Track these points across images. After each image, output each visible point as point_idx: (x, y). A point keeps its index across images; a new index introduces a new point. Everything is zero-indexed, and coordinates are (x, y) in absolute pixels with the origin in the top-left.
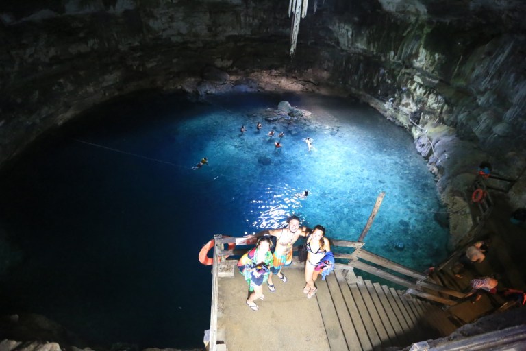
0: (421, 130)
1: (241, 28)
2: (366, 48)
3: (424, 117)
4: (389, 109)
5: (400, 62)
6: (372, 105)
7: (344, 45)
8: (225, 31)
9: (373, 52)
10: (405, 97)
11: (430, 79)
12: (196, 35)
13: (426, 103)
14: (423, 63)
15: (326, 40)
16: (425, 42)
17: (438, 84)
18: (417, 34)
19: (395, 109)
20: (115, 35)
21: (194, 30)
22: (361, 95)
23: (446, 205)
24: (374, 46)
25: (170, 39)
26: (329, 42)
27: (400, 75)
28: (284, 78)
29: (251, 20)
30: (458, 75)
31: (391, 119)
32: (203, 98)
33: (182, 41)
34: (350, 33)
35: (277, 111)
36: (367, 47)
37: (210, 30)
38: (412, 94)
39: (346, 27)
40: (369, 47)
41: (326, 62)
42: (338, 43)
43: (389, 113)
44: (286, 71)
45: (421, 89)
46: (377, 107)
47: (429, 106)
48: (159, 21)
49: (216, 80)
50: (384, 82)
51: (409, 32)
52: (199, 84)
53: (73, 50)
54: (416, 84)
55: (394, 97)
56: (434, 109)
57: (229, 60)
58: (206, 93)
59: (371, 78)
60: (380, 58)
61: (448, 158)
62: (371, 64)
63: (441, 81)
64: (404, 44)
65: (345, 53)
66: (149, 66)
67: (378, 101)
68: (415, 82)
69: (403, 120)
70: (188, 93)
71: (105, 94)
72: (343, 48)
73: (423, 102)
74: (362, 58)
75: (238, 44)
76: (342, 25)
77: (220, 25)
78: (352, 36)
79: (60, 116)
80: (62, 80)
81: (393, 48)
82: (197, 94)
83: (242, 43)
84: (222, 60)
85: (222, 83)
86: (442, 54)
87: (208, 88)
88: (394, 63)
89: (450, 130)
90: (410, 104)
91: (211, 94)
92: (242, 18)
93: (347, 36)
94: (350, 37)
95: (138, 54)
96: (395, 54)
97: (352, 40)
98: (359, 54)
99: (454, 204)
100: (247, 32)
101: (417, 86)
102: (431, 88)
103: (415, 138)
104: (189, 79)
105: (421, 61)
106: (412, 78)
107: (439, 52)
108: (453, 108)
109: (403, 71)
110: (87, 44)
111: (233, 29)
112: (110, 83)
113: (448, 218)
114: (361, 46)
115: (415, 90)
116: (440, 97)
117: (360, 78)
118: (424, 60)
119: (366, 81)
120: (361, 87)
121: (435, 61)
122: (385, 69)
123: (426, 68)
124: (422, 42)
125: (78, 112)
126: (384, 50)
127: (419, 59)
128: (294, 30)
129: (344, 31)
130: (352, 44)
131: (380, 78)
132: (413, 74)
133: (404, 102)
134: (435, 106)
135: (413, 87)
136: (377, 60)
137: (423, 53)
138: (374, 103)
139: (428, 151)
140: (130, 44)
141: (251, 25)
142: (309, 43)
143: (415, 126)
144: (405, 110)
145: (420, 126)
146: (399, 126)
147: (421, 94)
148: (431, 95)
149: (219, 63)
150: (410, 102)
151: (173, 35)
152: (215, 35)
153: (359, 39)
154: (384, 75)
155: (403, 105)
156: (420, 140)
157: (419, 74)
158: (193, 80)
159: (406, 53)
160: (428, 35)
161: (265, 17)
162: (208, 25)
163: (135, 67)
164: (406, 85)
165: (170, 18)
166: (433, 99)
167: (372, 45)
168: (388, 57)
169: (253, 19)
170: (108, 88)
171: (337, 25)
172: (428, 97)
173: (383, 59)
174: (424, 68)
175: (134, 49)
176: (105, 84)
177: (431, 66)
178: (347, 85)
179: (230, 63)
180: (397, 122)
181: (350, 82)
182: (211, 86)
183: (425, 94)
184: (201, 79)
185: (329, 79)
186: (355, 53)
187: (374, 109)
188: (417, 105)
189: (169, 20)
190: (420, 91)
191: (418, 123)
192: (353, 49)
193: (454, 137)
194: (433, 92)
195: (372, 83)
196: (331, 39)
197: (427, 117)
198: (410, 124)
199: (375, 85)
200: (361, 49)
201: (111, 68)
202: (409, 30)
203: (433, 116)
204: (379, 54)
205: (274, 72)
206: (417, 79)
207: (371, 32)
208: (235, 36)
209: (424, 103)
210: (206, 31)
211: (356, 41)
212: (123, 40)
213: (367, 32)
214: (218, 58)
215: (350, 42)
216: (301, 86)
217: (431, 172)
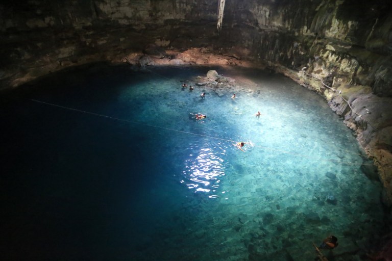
0: (335, 92)
1: (177, 13)
2: (281, 25)
3: (336, 81)
4: (302, 77)
5: (313, 34)
6: (287, 74)
7: (262, 25)
8: (164, 16)
9: (288, 28)
10: (317, 64)
11: (343, 47)
12: (140, 19)
13: (339, 68)
14: (335, 32)
15: (247, 22)
16: (338, 13)
17: (350, 49)
18: (330, 7)
19: (308, 76)
20: (70, 14)
21: (137, 15)
22: (277, 67)
23: (372, 158)
24: (289, 23)
25: (118, 21)
26: (249, 24)
27: (313, 45)
28: (212, 54)
29: (185, 7)
30: (374, 37)
31: (304, 85)
32: (144, 68)
33: (128, 24)
34: (268, 14)
35: (206, 78)
36: (283, 24)
37: (151, 15)
38: (325, 61)
39: (264, 8)
40: (284, 24)
41: (247, 41)
42: (257, 24)
43: (301, 81)
44: (214, 49)
45: (333, 56)
46: (291, 76)
47: (342, 70)
48: (108, 5)
49: (156, 55)
50: (297, 54)
51: (321, 7)
52: (141, 58)
53: (31, 24)
54: (328, 52)
55: (306, 66)
56: (347, 72)
57: (167, 40)
58: (146, 64)
59: (285, 52)
60: (294, 33)
61: (370, 113)
62: (286, 39)
63: (353, 46)
64: (317, 17)
65: (263, 32)
66: (100, 43)
67: (291, 71)
68: (327, 50)
69: (316, 85)
70: (132, 65)
71: (61, 64)
72: (261, 27)
73: (335, 67)
74: (277, 34)
75: (174, 27)
76: (261, 7)
77: (159, 11)
78: (269, 16)
79: (16, 80)
80: (19, 49)
81: (306, 23)
82: (139, 65)
83: (178, 27)
84: (161, 40)
85: (160, 57)
86: (356, 21)
87: (148, 61)
88: (307, 36)
89: (366, 89)
90: (322, 71)
91: (151, 66)
92: (178, 5)
93: (265, 16)
94: (267, 17)
95: (91, 33)
96: (308, 28)
97: (269, 19)
98: (276, 32)
99: (382, 156)
100: (181, 17)
101: (329, 54)
102: (344, 54)
103: (328, 99)
104: (133, 54)
105: (333, 31)
106: (325, 47)
107: (352, 20)
108: (368, 68)
109: (316, 41)
110: (44, 20)
111: (170, 14)
112: (66, 55)
113: (376, 171)
114: (277, 23)
115: (327, 57)
116: (353, 61)
117: (276, 52)
118: (337, 29)
119: (281, 54)
120: (277, 60)
121: (348, 28)
122: (298, 41)
123: (339, 36)
124: (335, 14)
125: (34, 78)
126: (298, 26)
127: (331, 29)
128: (221, 6)
129: (262, 12)
130: (269, 23)
131: (294, 51)
132: (325, 43)
133: (315, 69)
134: (348, 69)
135: (325, 55)
136: (291, 35)
137: (335, 23)
138: (288, 73)
139: (344, 109)
140: (83, 23)
141: (184, 10)
142: (232, 26)
143: (328, 89)
144: (317, 76)
145: (333, 89)
146: (312, 90)
147: (333, 60)
148: (344, 60)
149: (159, 43)
150: (322, 69)
151: (120, 18)
152: (156, 19)
153: (275, 18)
154: (297, 48)
155: (315, 73)
156: (334, 101)
157: (331, 43)
158: (136, 54)
159: (319, 24)
160: (340, 6)
161: (196, 3)
162: (149, 11)
163: (88, 44)
164: (318, 54)
165: (118, 3)
166: (346, 64)
167: (287, 22)
168: (301, 32)
169: (187, 5)
170: (64, 59)
171: (257, 7)
172: (340, 62)
173: (297, 34)
174: (337, 37)
175: (87, 28)
176: (61, 56)
177: (343, 33)
178: (264, 60)
179: (168, 43)
180: (309, 88)
181: (267, 57)
182: (151, 59)
183: (337, 59)
184: (143, 54)
185: (249, 55)
186: (272, 31)
187: (288, 77)
188: (329, 71)
189: (117, 5)
190: (332, 58)
191: (331, 86)
192: (270, 28)
193: (371, 94)
194: (346, 57)
195: (287, 56)
196: (251, 21)
197: (340, 80)
198: (323, 87)
199: (289, 57)
200: (277, 27)
201: (65, 42)
202: (321, 5)
203: (346, 79)
204: (294, 29)
205: (204, 49)
206: (330, 47)
207: (287, 10)
208: (172, 20)
209: (337, 68)
210: (148, 16)
211: (273, 20)
212: (77, 19)
213: (283, 11)
214: (158, 38)
215: (268, 22)
216: (226, 60)
217: (349, 128)
